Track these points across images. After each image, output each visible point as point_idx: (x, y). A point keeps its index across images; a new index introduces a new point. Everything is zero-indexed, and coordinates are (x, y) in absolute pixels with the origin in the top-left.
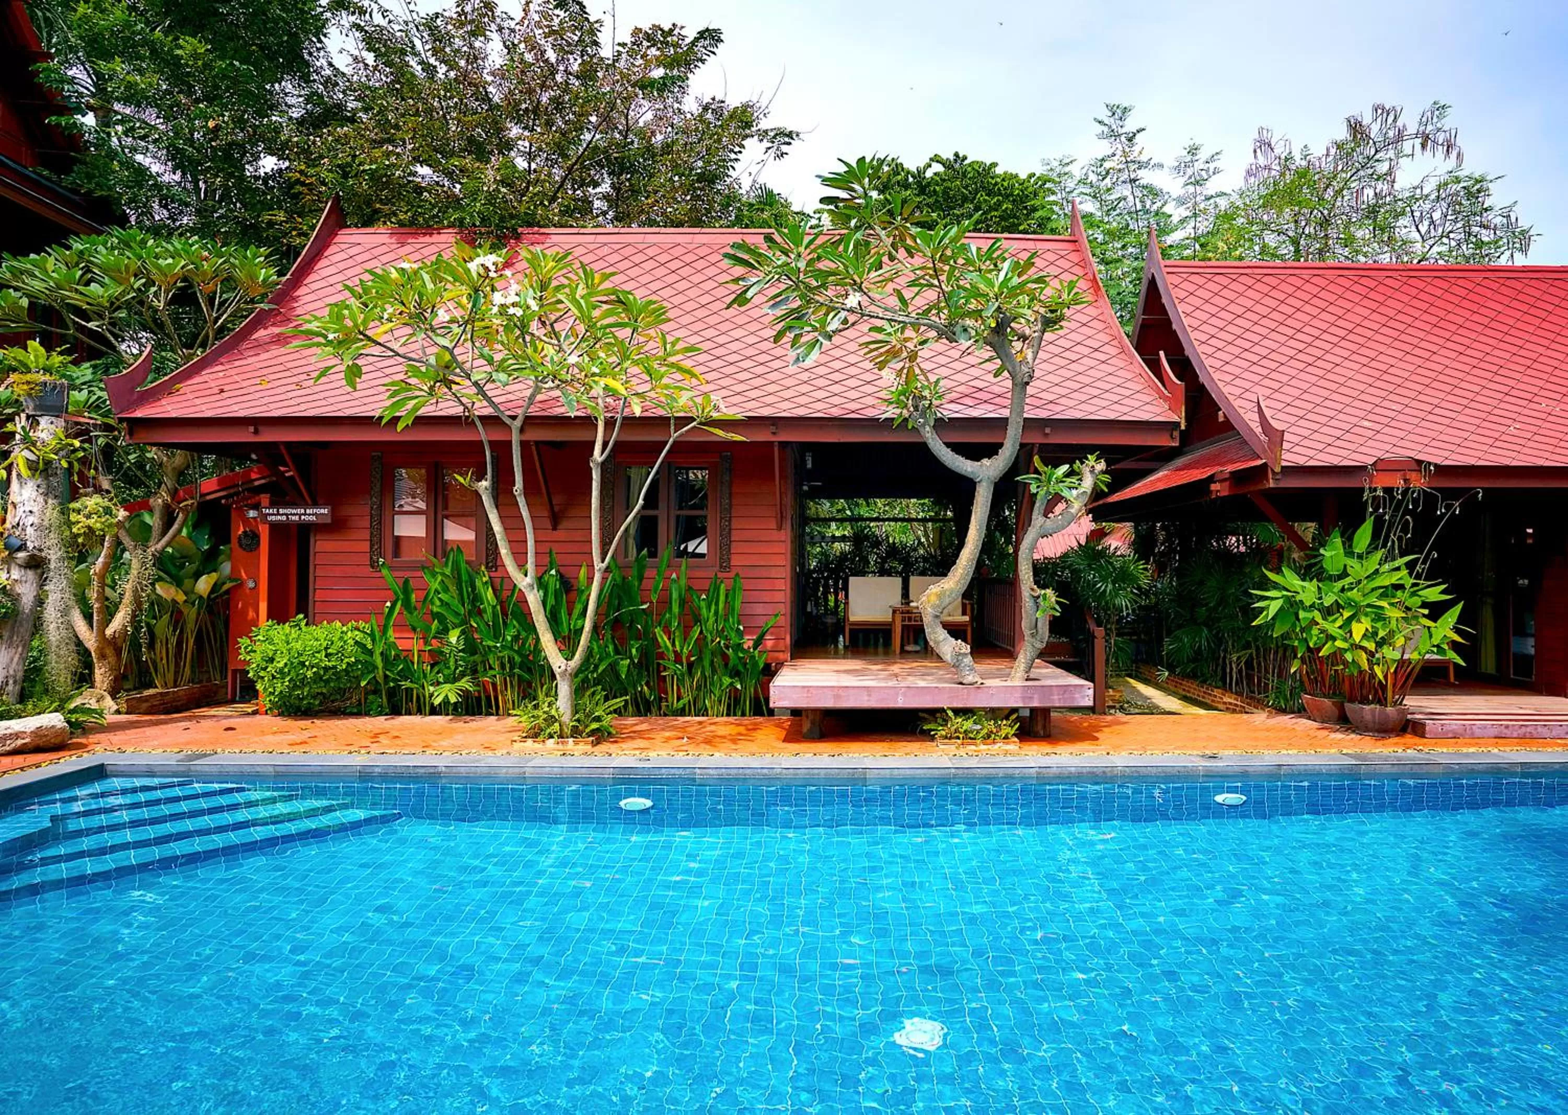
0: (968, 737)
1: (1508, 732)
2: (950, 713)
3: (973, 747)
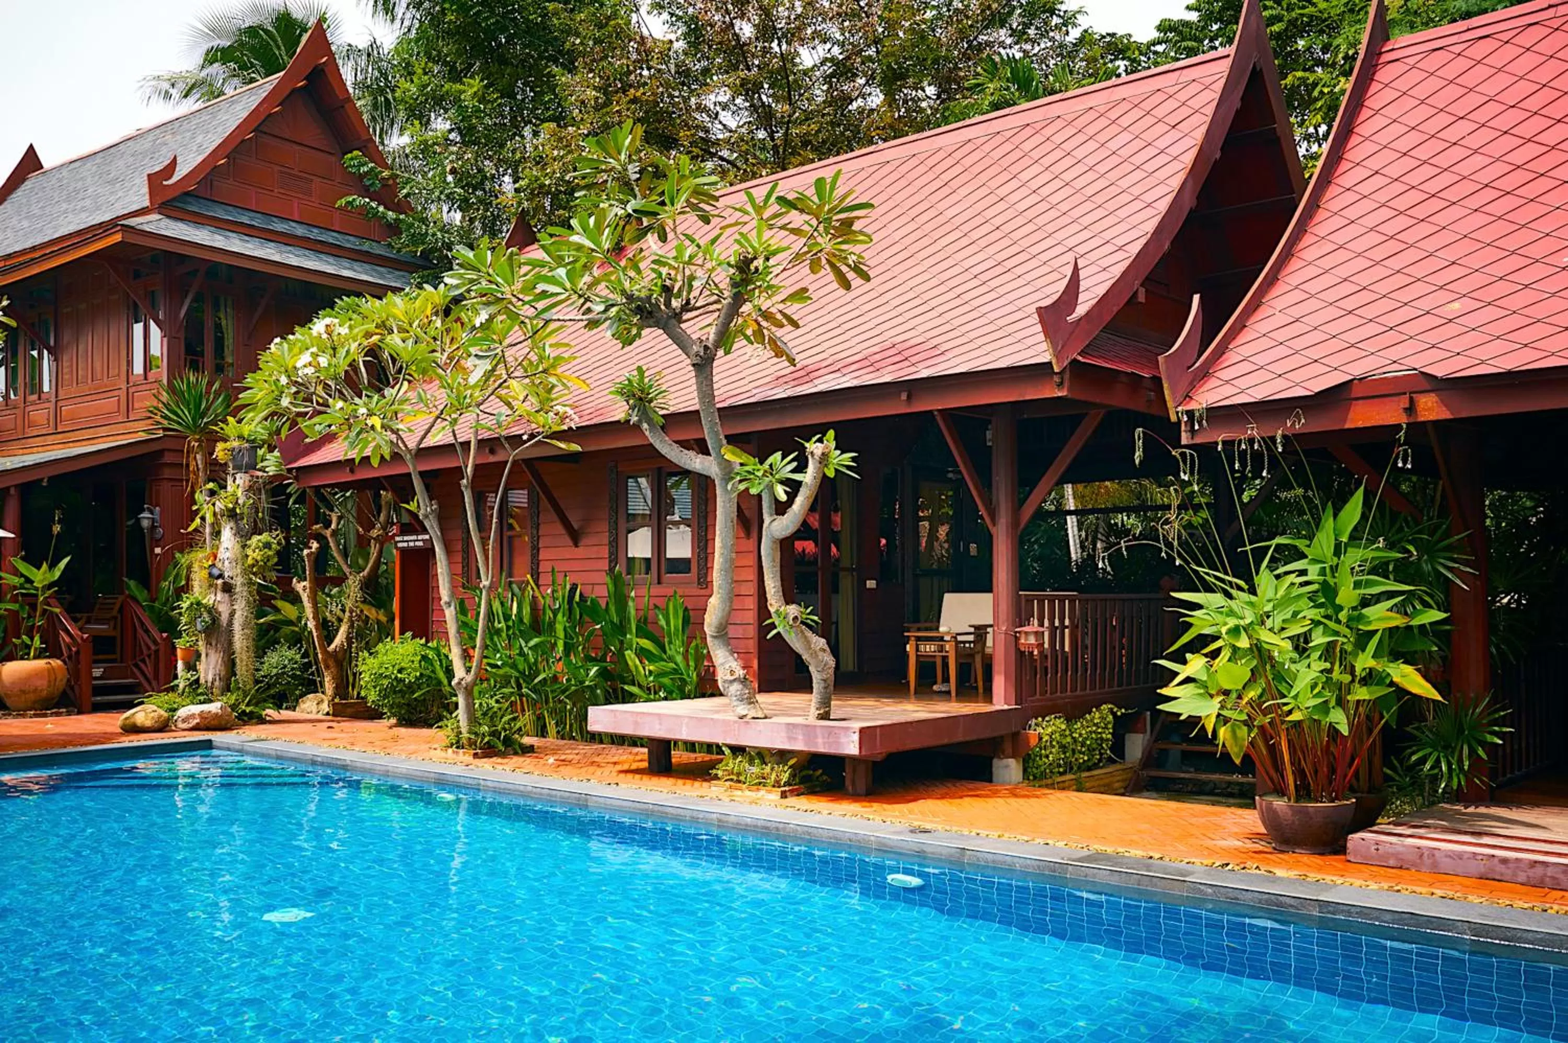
0: (737, 780)
1: (1507, 872)
2: (727, 751)
3: (739, 793)
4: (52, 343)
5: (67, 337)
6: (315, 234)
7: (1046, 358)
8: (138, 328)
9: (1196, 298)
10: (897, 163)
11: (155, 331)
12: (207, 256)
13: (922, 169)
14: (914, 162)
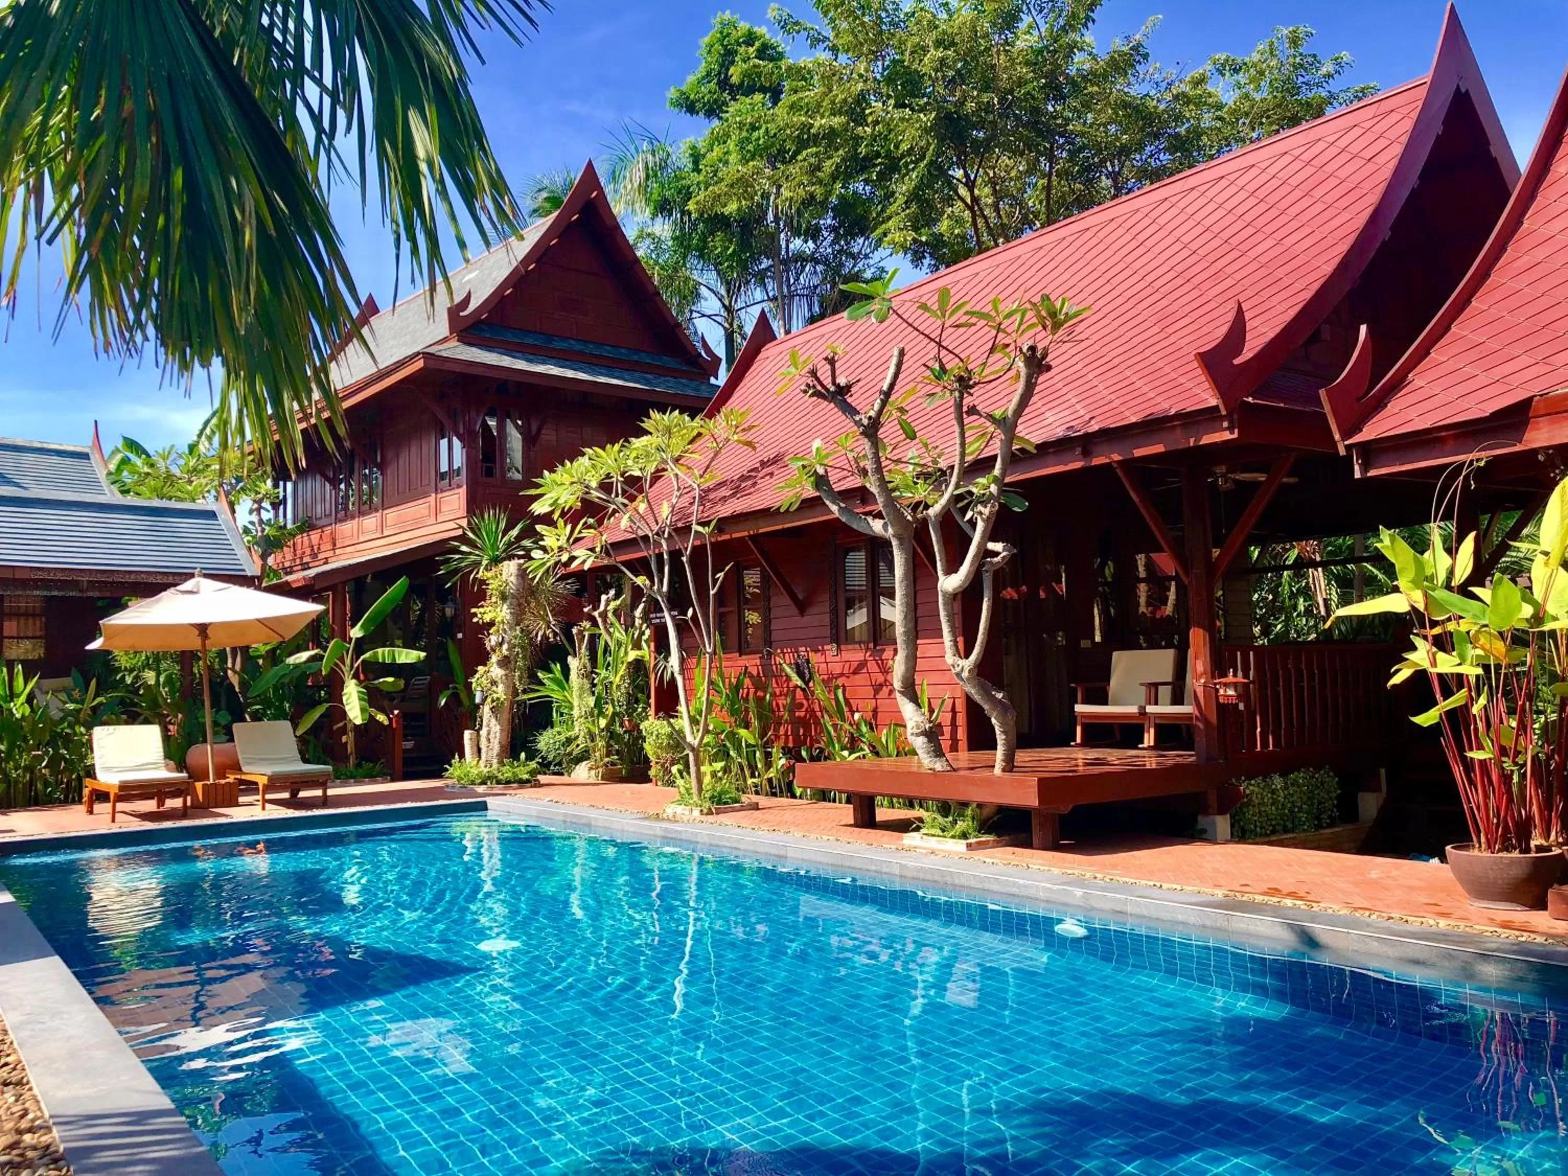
4: (379, 460)
5: (390, 454)
6: (591, 348)
7: (1213, 402)
8: (444, 443)
9: (1363, 329)
10: (1095, 230)
11: (456, 442)
12: (495, 374)
13: (1121, 231)
14: (1113, 225)
